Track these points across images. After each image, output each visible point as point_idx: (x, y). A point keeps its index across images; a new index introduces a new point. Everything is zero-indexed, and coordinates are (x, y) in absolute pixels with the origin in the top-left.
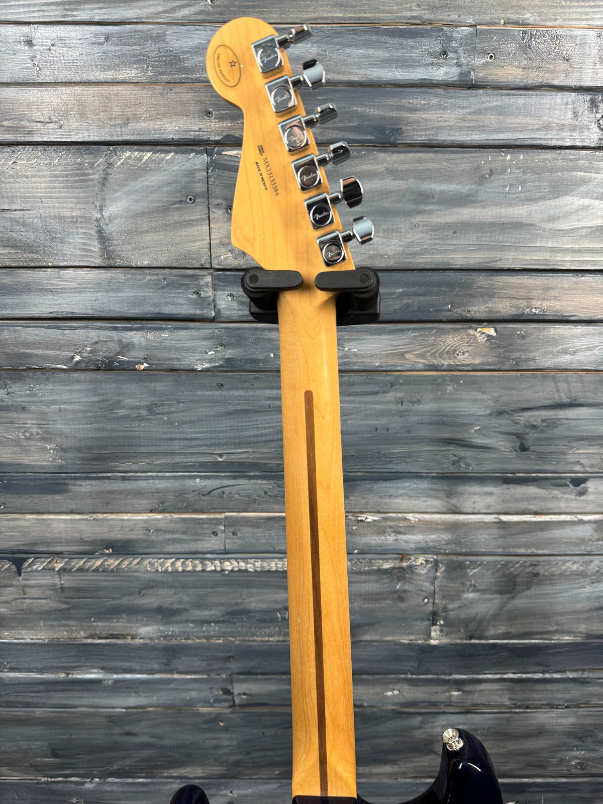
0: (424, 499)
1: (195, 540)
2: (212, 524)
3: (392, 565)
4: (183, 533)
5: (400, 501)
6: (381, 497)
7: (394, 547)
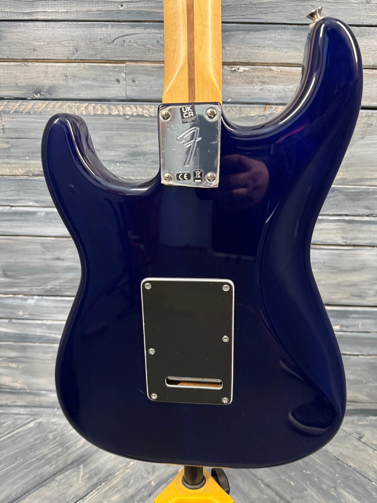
0: (286, 50)
1: (103, 87)
2: (116, 72)
3: (257, 113)
4: (94, 80)
5: (267, 52)
6: (251, 48)
7: (259, 96)
